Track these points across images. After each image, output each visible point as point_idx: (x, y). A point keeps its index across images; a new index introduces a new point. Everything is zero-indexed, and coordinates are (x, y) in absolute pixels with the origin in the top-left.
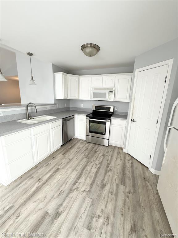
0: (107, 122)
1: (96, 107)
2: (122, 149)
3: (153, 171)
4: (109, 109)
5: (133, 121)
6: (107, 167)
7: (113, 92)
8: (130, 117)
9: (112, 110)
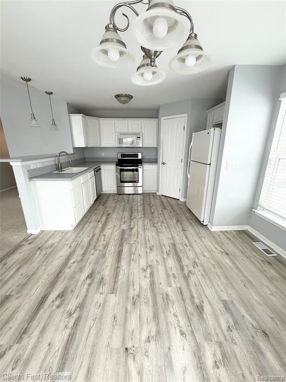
0: (139, 169)
1: (123, 155)
2: (156, 193)
3: (182, 200)
4: (137, 156)
5: (164, 164)
6: (150, 205)
7: (141, 137)
8: (160, 161)
9: (140, 157)
